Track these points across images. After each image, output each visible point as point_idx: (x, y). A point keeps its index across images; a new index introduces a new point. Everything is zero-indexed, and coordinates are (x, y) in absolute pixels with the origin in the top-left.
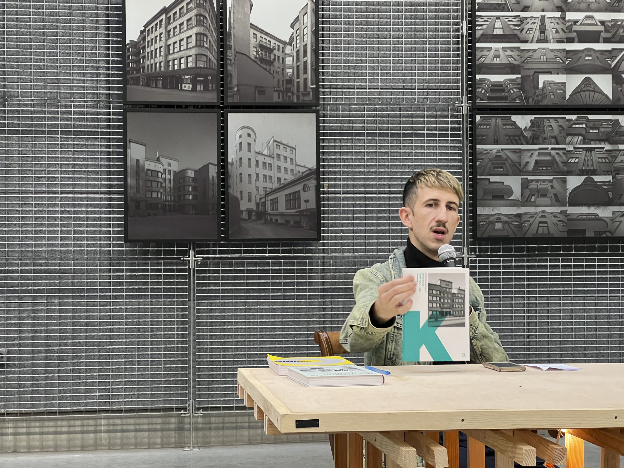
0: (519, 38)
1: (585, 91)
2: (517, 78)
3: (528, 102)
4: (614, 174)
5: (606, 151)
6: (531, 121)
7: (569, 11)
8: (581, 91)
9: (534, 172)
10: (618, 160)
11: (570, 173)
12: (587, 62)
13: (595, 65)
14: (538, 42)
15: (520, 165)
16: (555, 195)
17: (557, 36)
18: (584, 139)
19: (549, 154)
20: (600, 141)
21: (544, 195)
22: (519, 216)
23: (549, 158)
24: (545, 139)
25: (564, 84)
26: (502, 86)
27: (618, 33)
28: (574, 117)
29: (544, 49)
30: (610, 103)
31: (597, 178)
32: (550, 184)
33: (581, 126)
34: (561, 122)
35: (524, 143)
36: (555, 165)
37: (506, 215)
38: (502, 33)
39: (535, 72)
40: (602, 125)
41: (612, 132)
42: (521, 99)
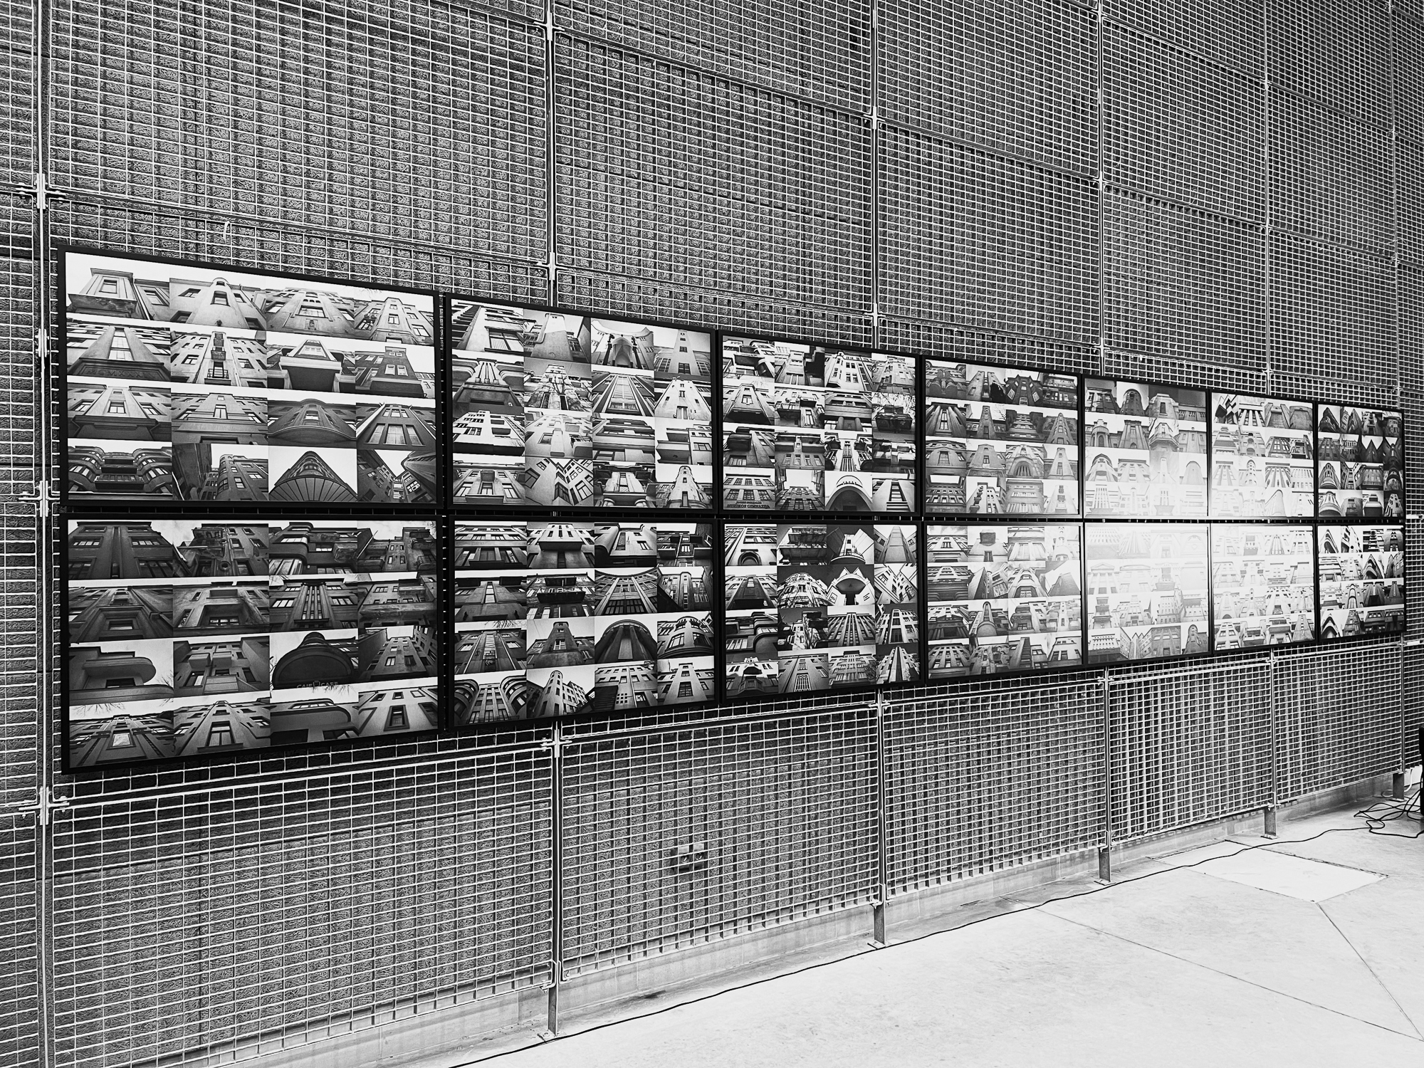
0: (167, 372)
1: (305, 477)
2: (164, 448)
3: (188, 495)
4: (362, 624)
5: (347, 584)
6: (195, 531)
7: (272, 329)
8: (298, 477)
9: (201, 630)
10: (370, 600)
11: (276, 627)
12: (309, 425)
13: (326, 431)
14: (207, 382)
15: (170, 617)
16: (247, 671)
17: (249, 373)
18: (305, 563)
19: (234, 594)
20: (336, 567)
21: (223, 672)
22: (168, 715)
23: (234, 601)
24: (225, 565)
25: (264, 463)
26: (130, 462)
27: (367, 377)
28: (284, 524)
29: (220, 395)
30: (354, 500)
31: (328, 634)
32: (237, 650)
33: (298, 540)
34: (258, 534)
35: (179, 573)
36: (247, 613)
37: (137, 717)
38: (130, 359)
39: (203, 439)
40: (338, 538)
41: (358, 551)
42: (173, 488)
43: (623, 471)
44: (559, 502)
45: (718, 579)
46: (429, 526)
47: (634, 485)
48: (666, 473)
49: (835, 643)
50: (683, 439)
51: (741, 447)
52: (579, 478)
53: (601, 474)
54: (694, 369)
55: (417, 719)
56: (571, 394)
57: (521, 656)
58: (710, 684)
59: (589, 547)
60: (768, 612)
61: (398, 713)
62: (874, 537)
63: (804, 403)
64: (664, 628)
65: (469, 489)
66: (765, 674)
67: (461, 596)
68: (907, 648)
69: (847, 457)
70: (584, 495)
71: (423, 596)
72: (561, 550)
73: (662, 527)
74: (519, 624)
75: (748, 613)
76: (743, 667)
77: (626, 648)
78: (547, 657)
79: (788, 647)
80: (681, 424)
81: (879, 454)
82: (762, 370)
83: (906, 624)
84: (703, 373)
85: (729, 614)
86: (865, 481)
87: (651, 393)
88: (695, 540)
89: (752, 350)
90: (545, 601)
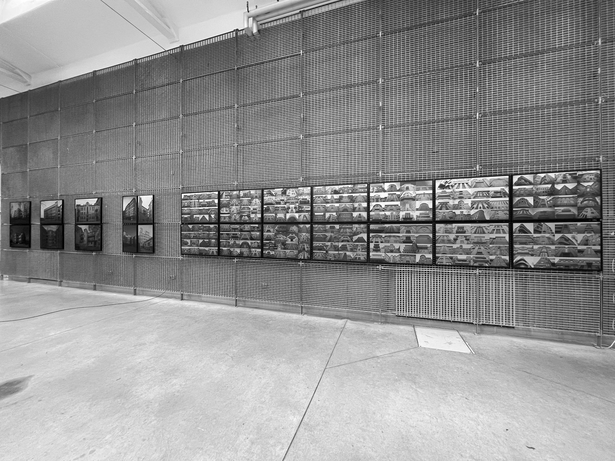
0: (190, 207)
1: (204, 219)
2: (190, 216)
3: (191, 222)
4: (209, 239)
5: (207, 233)
6: (192, 226)
7: (200, 199)
8: (202, 219)
9: (192, 239)
10: (210, 236)
11: (200, 239)
12: (204, 212)
14: (194, 207)
15: (190, 237)
16: (197, 244)
17: (197, 206)
18: (203, 230)
20: (206, 231)
21: (195, 244)
22: (190, 249)
23: (196, 235)
24: (195, 231)
25: (199, 217)
26: (187, 218)
27: (210, 204)
28: (201, 225)
29: (195, 209)
30: (208, 222)
31: (205, 240)
32: (196, 241)
33: (202, 227)
34: (199, 227)
35: (191, 231)
36: (197, 237)
37: (187, 249)
38: (187, 205)
39: (193, 215)
40: (206, 227)
41: (208, 229)
43: (245, 216)
44: (235, 221)
45: (262, 235)
46: (217, 225)
47: (247, 218)
48: (252, 216)
49: (288, 249)
50: (256, 209)
51: (268, 210)
52: (238, 217)
53: (241, 216)
54: (258, 197)
55: (215, 253)
56: (237, 203)
57: (229, 246)
58: (260, 254)
59: (239, 229)
60: (272, 242)
61: (213, 252)
62: (299, 227)
63: (281, 200)
64: (252, 243)
65: (222, 220)
66: (271, 253)
67: (221, 236)
68: (307, 252)
69: (292, 210)
70: (238, 221)
71: (216, 236)
72: (235, 229)
73: (251, 225)
74: (229, 241)
75: (268, 242)
76: (267, 252)
77: (245, 246)
78: (233, 246)
79: (277, 249)
80: (255, 207)
81: (300, 209)
82: (272, 195)
83: (307, 247)
84: (260, 197)
85: (264, 242)
86: (297, 215)
87: (250, 202)
88: (258, 228)
89: (270, 191)
90: (233, 237)
